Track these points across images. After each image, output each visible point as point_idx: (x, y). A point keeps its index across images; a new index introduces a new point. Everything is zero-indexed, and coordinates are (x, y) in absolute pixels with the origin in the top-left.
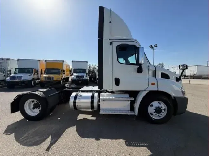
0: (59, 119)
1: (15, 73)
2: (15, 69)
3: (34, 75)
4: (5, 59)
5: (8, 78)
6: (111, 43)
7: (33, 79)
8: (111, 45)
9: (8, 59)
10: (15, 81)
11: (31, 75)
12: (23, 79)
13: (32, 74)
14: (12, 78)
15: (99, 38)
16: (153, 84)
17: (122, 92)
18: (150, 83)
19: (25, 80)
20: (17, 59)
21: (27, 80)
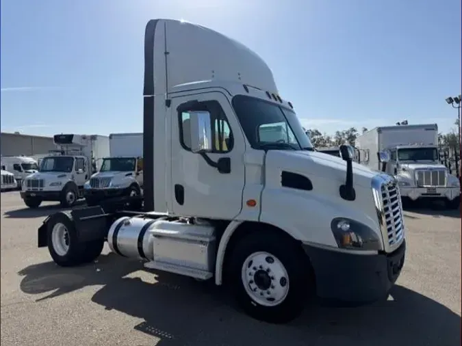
0: (98, 270)
1: (102, 171)
2: (102, 161)
3: (138, 174)
4: (88, 136)
5: (88, 182)
6: (168, 103)
7: (134, 184)
8: (169, 106)
9: (94, 138)
10: (98, 189)
11: (131, 174)
12: (112, 185)
13: (133, 172)
14: (95, 182)
15: (144, 94)
16: (251, 203)
17: (206, 223)
18: (245, 200)
19: (117, 188)
20: (108, 136)
21: (120, 187)
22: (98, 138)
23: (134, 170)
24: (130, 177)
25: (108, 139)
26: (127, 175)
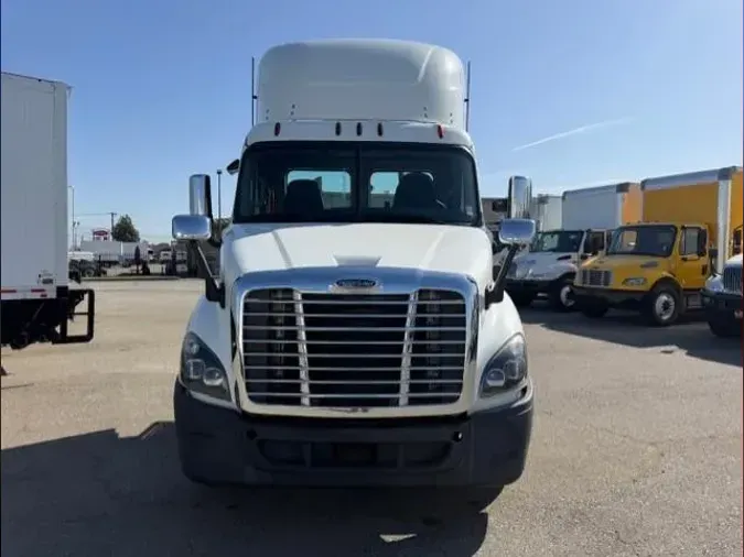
12: (532, 274)
13: (574, 255)
20: (561, 195)
22: (550, 201)
23: (577, 250)
24: (564, 264)
25: (560, 200)
26: (560, 259)
